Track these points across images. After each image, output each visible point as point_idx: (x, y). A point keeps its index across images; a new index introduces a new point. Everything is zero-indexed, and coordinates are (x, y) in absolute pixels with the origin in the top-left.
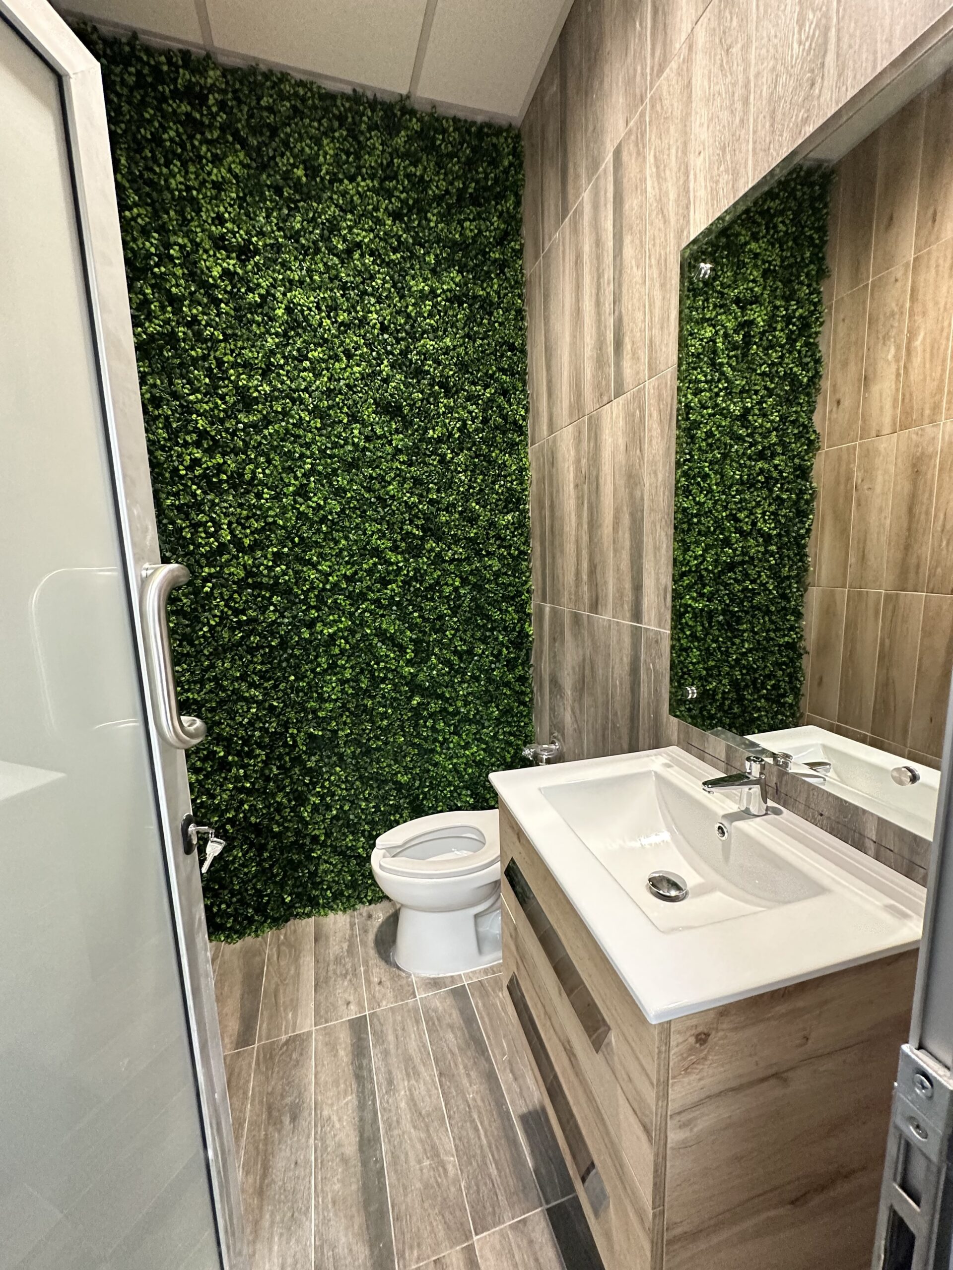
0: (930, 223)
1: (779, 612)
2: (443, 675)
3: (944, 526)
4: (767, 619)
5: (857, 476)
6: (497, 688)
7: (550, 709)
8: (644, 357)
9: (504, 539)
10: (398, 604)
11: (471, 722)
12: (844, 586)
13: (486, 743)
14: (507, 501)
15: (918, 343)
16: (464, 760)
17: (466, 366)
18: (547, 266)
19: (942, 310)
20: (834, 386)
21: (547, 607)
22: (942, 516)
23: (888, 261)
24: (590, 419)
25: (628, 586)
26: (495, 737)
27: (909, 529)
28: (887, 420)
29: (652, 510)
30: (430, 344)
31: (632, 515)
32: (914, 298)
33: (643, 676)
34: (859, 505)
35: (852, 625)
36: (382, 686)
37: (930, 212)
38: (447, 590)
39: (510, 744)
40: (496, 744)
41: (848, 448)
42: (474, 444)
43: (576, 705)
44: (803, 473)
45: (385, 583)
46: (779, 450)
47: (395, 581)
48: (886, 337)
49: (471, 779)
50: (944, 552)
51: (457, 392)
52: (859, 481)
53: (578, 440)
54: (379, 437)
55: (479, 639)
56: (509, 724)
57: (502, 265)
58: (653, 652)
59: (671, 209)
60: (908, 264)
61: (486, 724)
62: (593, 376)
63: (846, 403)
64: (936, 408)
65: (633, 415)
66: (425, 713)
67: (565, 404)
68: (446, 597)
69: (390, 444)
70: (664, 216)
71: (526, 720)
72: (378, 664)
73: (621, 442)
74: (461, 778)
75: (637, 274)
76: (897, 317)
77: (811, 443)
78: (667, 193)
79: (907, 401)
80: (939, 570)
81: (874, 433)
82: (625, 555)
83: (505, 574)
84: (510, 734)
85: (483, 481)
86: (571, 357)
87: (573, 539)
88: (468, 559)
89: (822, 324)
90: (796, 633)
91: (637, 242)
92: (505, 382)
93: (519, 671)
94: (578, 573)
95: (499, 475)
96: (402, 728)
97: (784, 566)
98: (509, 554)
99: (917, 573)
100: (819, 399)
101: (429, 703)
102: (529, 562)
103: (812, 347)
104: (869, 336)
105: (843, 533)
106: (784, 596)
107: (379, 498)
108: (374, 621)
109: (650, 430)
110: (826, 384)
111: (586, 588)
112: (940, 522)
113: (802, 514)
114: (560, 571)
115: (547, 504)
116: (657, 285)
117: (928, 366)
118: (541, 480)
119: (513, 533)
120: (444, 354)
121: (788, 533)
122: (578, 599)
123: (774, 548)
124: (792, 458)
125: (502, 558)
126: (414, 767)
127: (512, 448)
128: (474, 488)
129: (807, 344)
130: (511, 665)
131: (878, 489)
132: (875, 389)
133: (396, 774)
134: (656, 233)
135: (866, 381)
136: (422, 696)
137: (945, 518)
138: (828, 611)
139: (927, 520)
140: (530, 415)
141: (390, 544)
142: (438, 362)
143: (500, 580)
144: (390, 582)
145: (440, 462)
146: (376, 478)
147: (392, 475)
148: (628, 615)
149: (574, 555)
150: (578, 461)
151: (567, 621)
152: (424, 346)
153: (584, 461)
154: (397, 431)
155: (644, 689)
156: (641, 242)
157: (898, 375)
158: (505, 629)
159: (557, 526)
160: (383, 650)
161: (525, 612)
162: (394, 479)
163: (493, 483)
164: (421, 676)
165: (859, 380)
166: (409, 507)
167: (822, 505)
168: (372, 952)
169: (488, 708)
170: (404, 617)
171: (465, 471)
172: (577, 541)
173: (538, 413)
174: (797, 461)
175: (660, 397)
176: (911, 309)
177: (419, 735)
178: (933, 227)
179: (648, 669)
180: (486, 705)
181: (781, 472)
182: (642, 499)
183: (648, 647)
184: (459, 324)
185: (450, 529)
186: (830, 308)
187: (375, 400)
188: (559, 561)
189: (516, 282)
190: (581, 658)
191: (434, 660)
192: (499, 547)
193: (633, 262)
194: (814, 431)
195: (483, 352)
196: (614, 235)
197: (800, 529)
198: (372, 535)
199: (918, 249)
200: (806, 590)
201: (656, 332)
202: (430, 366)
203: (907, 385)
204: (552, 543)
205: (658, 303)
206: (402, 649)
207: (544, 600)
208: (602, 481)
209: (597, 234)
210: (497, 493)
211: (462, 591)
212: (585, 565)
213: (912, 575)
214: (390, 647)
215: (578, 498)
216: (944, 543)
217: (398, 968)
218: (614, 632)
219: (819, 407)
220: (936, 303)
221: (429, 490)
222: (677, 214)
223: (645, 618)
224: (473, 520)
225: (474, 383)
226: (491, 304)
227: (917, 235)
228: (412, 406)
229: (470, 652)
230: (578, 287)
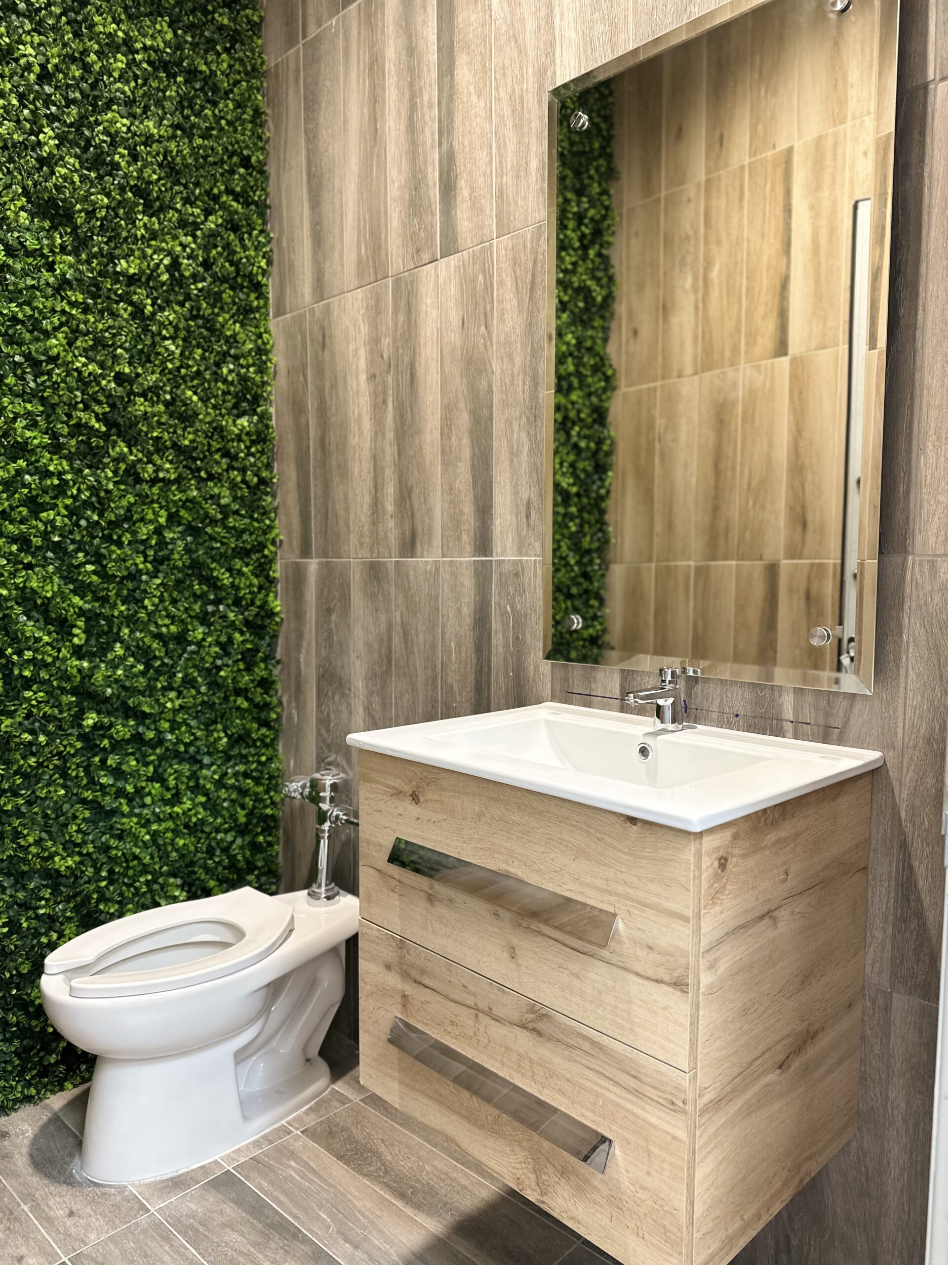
0: (717, 146)
1: (580, 596)
2: (136, 676)
3: (749, 484)
4: (569, 603)
5: (660, 423)
6: (226, 699)
7: (320, 721)
8: (491, 209)
9: (235, 457)
10: (57, 548)
11: (180, 757)
12: (650, 560)
13: (206, 794)
14: (239, 398)
15: (714, 274)
16: (170, 824)
17: (178, 172)
18: (313, 59)
19: (734, 243)
20: (630, 313)
21: (313, 565)
22: (746, 471)
23: (680, 177)
24: (398, 281)
25: (468, 509)
26: (220, 784)
27: (716, 488)
28: (688, 358)
29: (506, 405)
30: (122, 124)
31: (475, 414)
32: (708, 225)
33: (496, 624)
34: (663, 459)
35: (662, 610)
36: (28, 694)
37: (717, 135)
38: (144, 531)
39: (243, 792)
40: (223, 794)
41: (649, 389)
42: (188, 297)
43: (376, 699)
44: (600, 416)
45: (35, 506)
46: (575, 382)
47: (54, 507)
48: (683, 264)
49: (182, 856)
50: (751, 513)
51: (162, 209)
52: (662, 430)
53: (375, 308)
54: (29, 253)
55: (196, 617)
56: (244, 759)
57: (235, 38)
58: (511, 589)
59: (529, 40)
60: (699, 184)
61: (206, 760)
62: (404, 225)
63: (645, 333)
64: (735, 350)
65: (474, 280)
66: (106, 743)
67: (350, 257)
68: (143, 542)
69: (51, 267)
70: (518, 46)
71: (270, 752)
72: (20, 653)
73: (454, 317)
74: (164, 857)
75: (480, 105)
76: (692, 241)
77: (607, 379)
78: (522, 21)
79: (707, 338)
80: (748, 534)
81: (675, 373)
82: (464, 471)
83: (236, 513)
84: (246, 775)
85: (203, 358)
86: (360, 192)
87: (366, 454)
88: (178, 481)
89: (613, 234)
90: (601, 624)
91: (478, 67)
92: (236, 212)
93: (260, 671)
94: (376, 504)
95: (226, 354)
96: (63, 772)
97: (585, 535)
98: (244, 481)
99: (727, 539)
100: (614, 325)
101: (111, 725)
102: (274, 496)
103: (605, 260)
104: (665, 257)
105: (647, 495)
106: (586, 576)
107: (28, 357)
108: (13, 575)
109: (501, 302)
110: (621, 308)
111: (391, 524)
112: (746, 479)
113: (601, 469)
114: (340, 507)
115: (311, 404)
116: (509, 123)
117: (725, 300)
118: (298, 370)
119: (248, 448)
120: (146, 144)
121: (587, 491)
122: (377, 540)
123: (573, 510)
124: (589, 395)
125: (233, 486)
126: (84, 843)
127: (245, 313)
128: (188, 367)
129: (599, 255)
130: (249, 659)
131: (683, 439)
132: (674, 320)
133: (51, 857)
134: (507, 63)
135: (665, 309)
136: (99, 713)
137: (750, 472)
138: (635, 593)
139: (734, 478)
140: (274, 270)
141: (46, 440)
142: (134, 157)
143: (231, 521)
144: (44, 508)
145: (133, 316)
146: (22, 322)
147: (56, 320)
148: (469, 548)
149: (369, 478)
150: (375, 341)
151: (356, 578)
152: (112, 122)
153: (386, 342)
154: (63, 249)
155: (498, 642)
156: (484, 67)
157: (697, 308)
158: (237, 602)
159: (333, 439)
160: (30, 628)
161: (267, 577)
162: (56, 329)
163: (218, 365)
164: (99, 677)
165: (657, 309)
166: (84, 382)
167: (622, 460)
168: (35, 1180)
169: (209, 733)
170: (69, 574)
171: (173, 338)
172: (374, 458)
173: (291, 266)
174: (594, 399)
175: (515, 261)
176: (706, 236)
177: (92, 782)
178: (721, 151)
179: (504, 613)
180: (208, 726)
181: (579, 412)
182: (490, 391)
183: (503, 584)
184: (167, 104)
185: (152, 428)
186: (621, 215)
187: (24, 188)
188: (338, 491)
189: (254, 69)
190: (383, 626)
191: (119, 649)
192: (230, 468)
193: (472, 89)
194: (611, 366)
195: (205, 158)
196: (440, 49)
197: (600, 487)
198: (15, 419)
199: (709, 171)
200: (607, 568)
201: (508, 179)
202: (122, 156)
203: (706, 320)
204: (323, 464)
205: (511, 146)
206: (63, 627)
207: (306, 551)
208: (420, 371)
209: (410, 38)
210: (225, 381)
211: (169, 535)
212: (390, 491)
213: (722, 542)
214: (42, 624)
215: (375, 394)
216: (751, 502)
217: (96, 1185)
218: (445, 576)
219: (613, 337)
220: (729, 234)
221: (115, 358)
222: (537, 48)
223: (497, 546)
224: (187, 418)
225: (186, 201)
226: (215, 89)
227: (707, 154)
228: (91, 214)
229: (181, 639)
230: (375, 99)
